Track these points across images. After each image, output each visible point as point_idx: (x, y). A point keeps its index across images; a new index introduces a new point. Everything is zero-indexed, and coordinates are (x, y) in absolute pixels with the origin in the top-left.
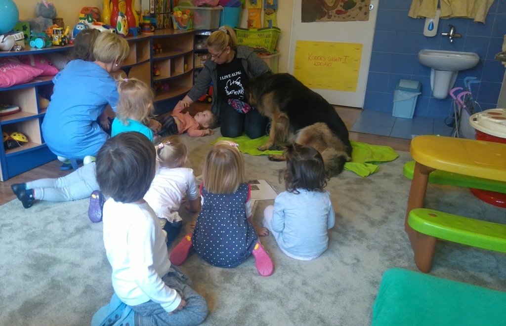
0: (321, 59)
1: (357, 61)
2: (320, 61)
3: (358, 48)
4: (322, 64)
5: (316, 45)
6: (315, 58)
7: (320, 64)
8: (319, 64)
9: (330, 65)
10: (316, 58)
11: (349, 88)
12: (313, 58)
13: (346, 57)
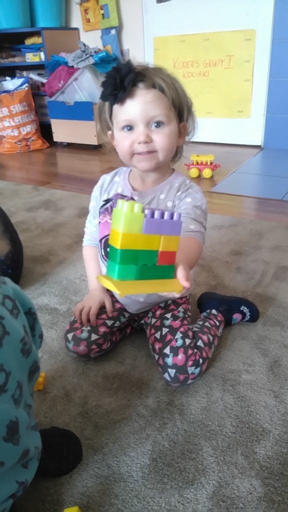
0: (192, 66)
1: (249, 61)
2: (191, 70)
3: (249, 37)
4: (194, 75)
5: (183, 41)
6: (183, 64)
7: (192, 75)
8: (190, 74)
9: (206, 74)
10: (185, 64)
11: (239, 112)
12: (181, 64)
13: (230, 56)
